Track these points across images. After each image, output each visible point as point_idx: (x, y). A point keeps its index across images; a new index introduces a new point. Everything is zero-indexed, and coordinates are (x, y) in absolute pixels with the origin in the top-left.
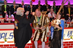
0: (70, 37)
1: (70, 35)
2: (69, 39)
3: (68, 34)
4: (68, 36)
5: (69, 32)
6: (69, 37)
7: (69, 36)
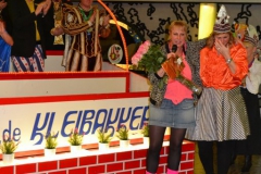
0: (45, 141)
1: (44, 132)
2: (40, 154)
3: (36, 128)
4: (32, 138)
5: (39, 115)
6: (40, 142)
7: (38, 138)
